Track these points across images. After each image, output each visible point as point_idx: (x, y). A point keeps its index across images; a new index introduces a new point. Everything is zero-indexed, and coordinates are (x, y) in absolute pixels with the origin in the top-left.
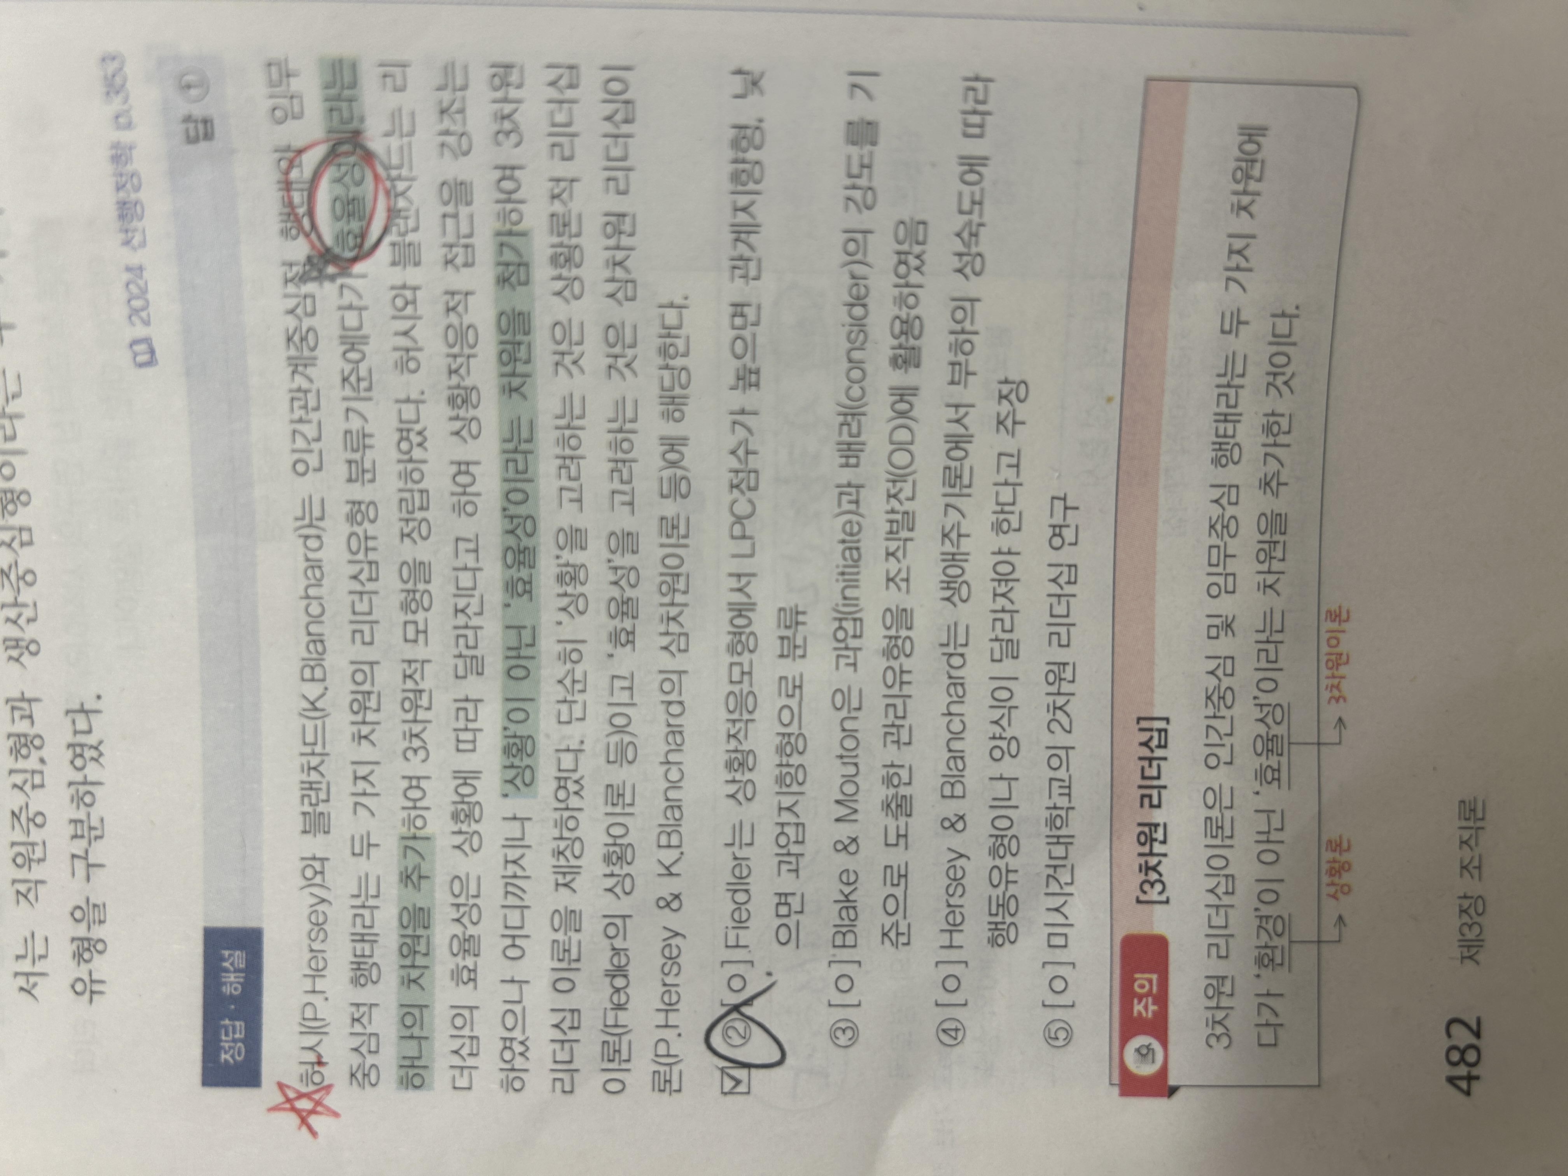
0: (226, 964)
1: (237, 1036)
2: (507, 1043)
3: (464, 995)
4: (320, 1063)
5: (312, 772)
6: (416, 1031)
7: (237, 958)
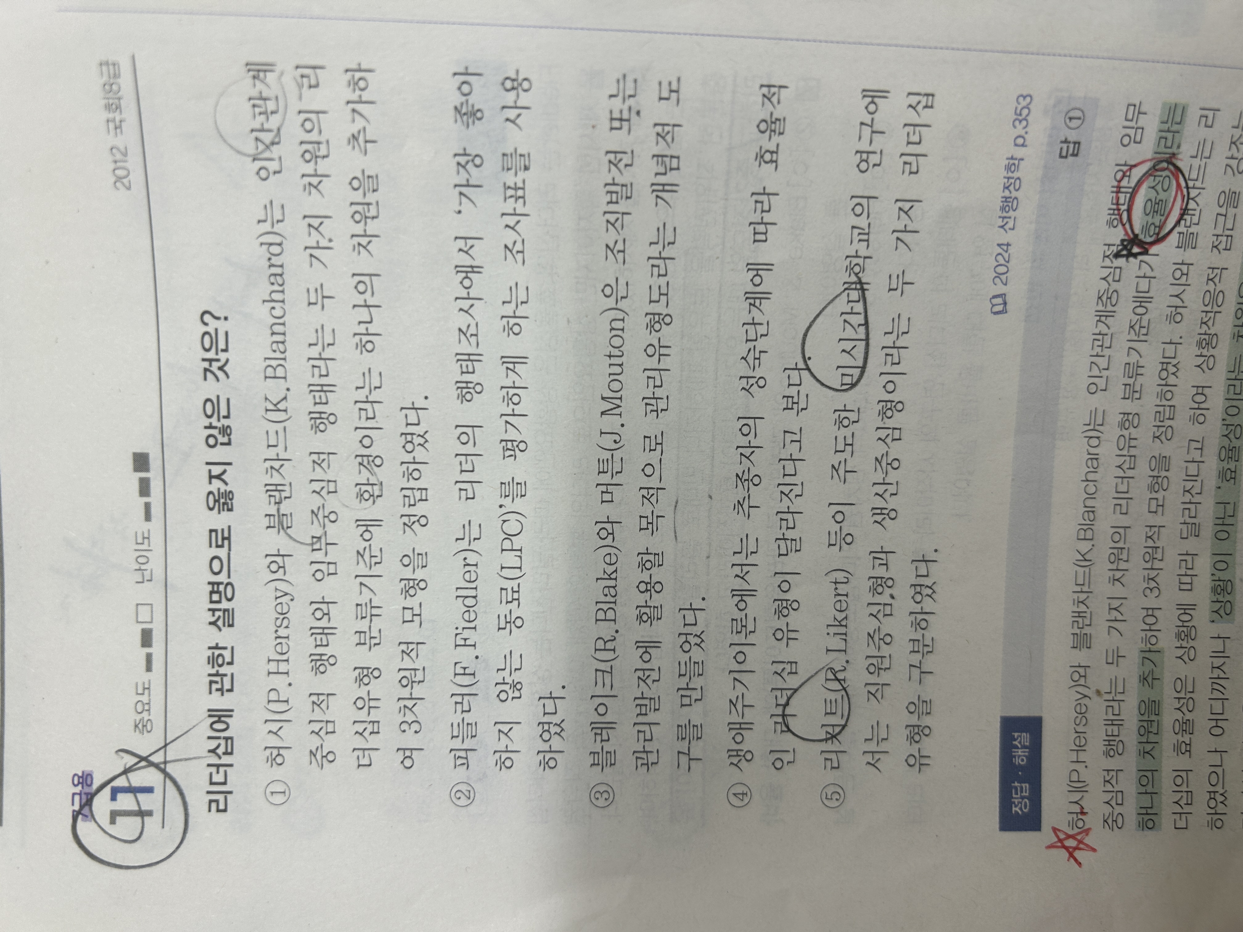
0: (1016, 743)
1: (1024, 794)
2: (1212, 794)
3: (1183, 762)
4: (1083, 813)
5: (1081, 604)
6: (1149, 789)
7: (1024, 738)
